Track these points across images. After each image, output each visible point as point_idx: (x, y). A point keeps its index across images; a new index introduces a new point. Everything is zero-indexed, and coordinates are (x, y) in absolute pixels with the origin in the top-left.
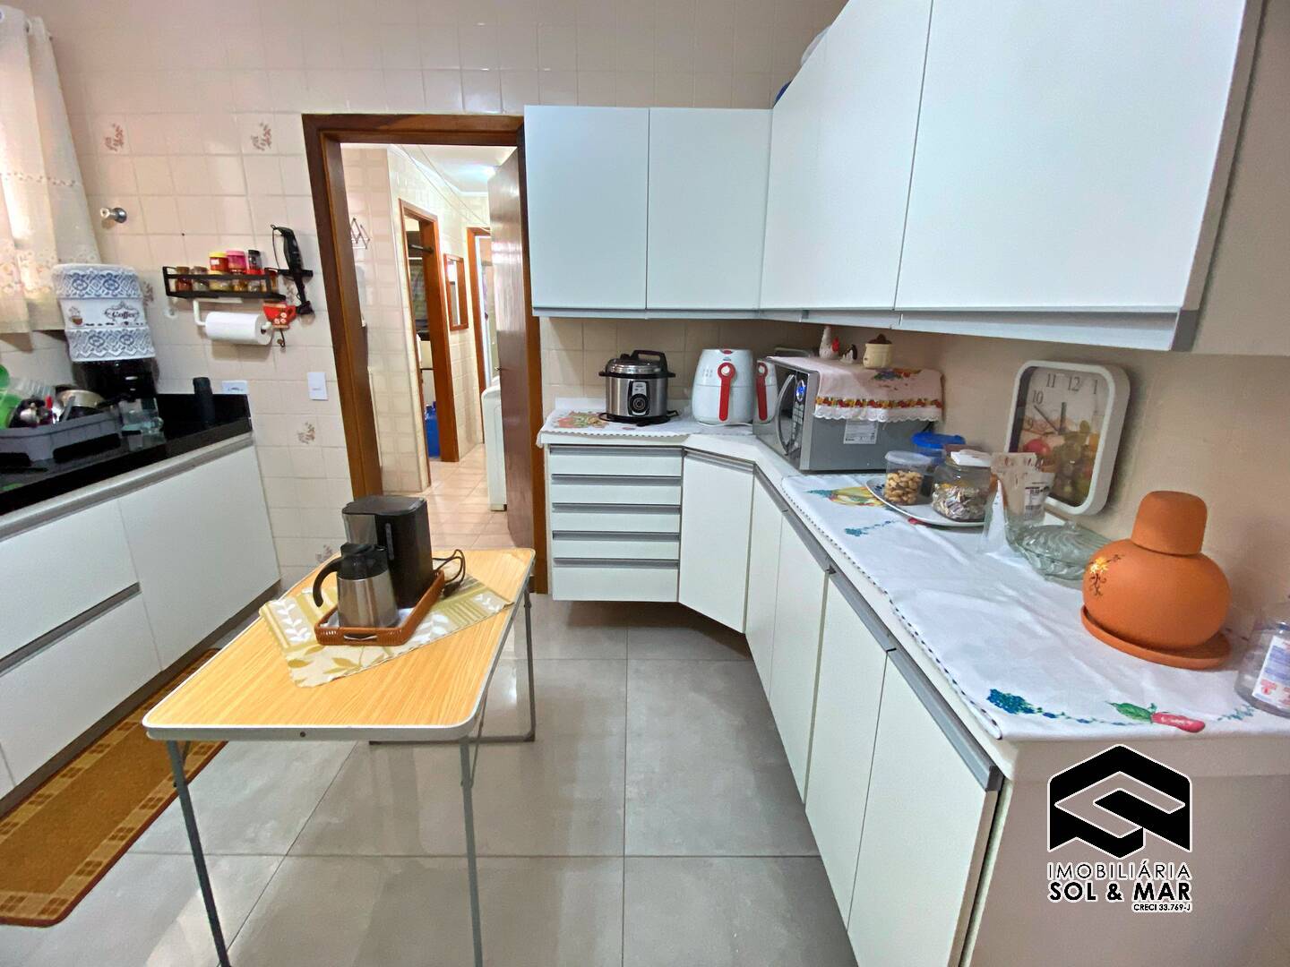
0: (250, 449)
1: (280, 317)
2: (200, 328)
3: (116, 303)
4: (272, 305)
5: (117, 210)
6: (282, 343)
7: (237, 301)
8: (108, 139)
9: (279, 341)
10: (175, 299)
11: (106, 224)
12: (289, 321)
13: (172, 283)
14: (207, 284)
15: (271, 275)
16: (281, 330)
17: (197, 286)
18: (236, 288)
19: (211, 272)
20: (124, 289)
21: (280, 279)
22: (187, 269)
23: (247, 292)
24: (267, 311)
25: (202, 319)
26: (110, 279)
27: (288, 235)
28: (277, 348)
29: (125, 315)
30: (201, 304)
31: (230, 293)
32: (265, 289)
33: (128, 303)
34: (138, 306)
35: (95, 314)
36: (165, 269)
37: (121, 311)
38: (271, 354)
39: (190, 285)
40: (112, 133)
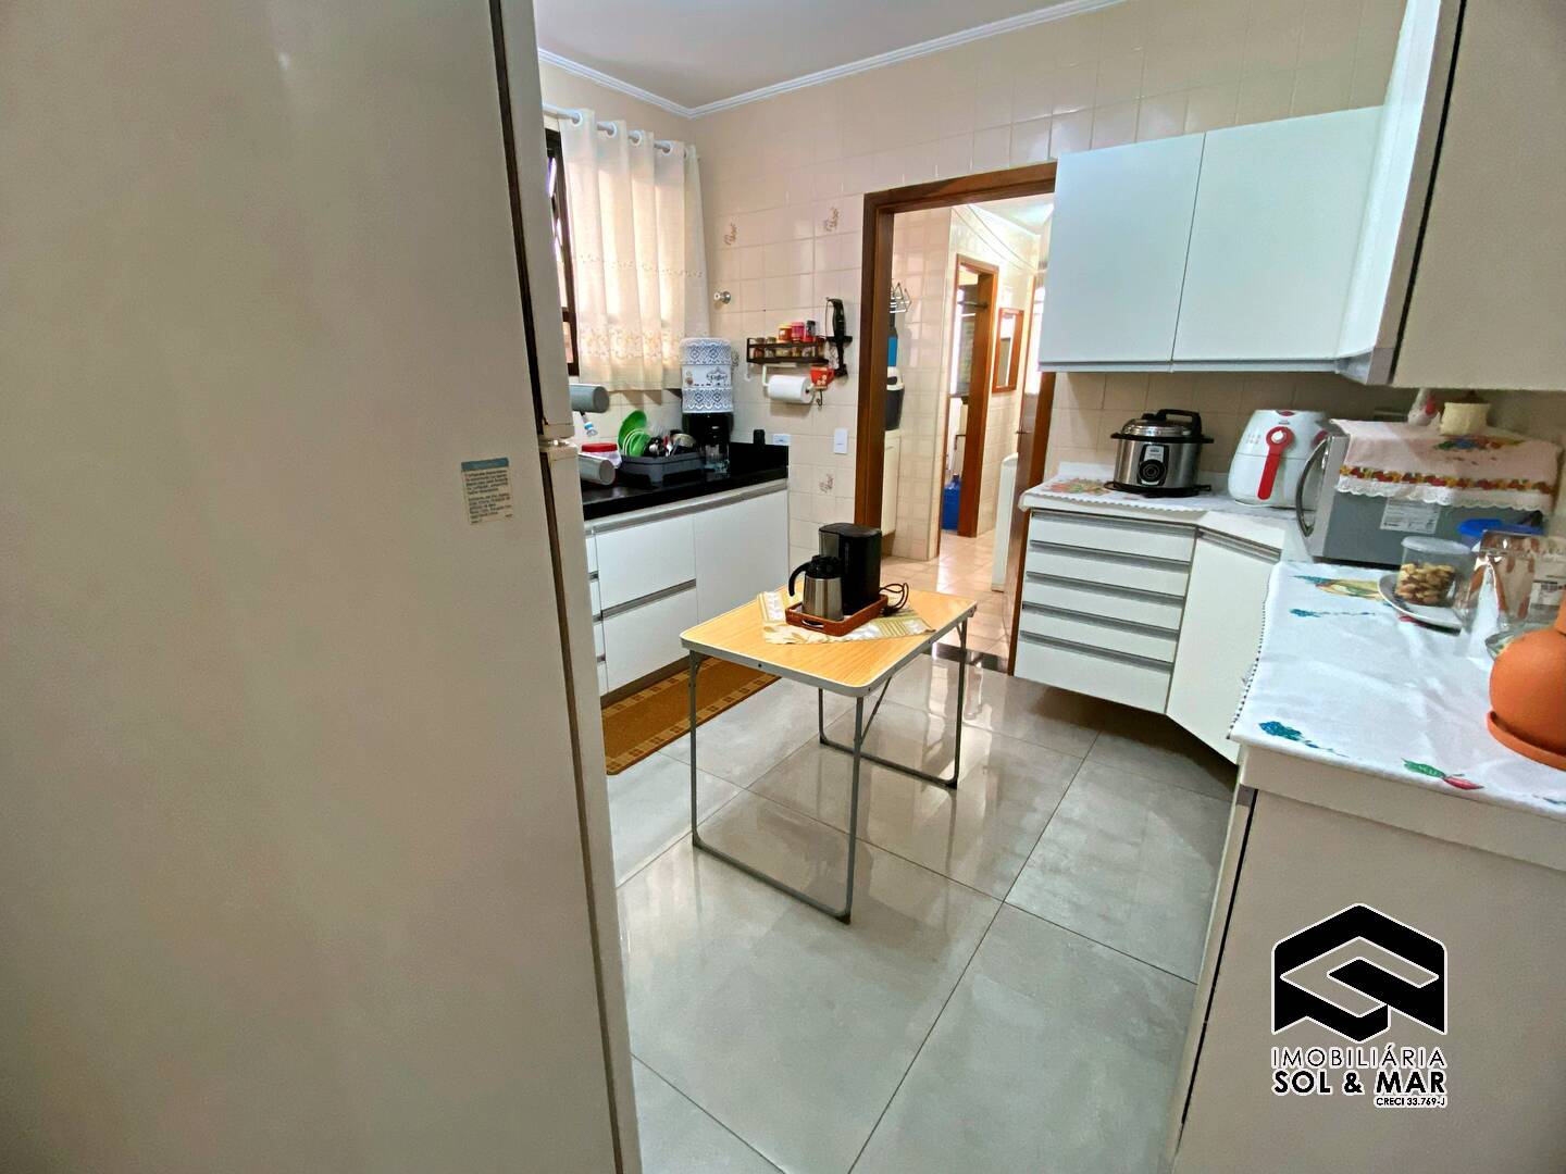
0: (785, 492)
1: (821, 379)
2: (765, 388)
3: (714, 369)
4: (817, 369)
5: (725, 294)
6: (820, 402)
7: (793, 365)
8: (726, 237)
9: (818, 401)
10: (752, 364)
11: (717, 305)
12: (828, 382)
13: (752, 350)
14: (774, 352)
15: (820, 342)
16: (821, 390)
17: (768, 354)
18: (794, 355)
19: (778, 342)
20: (721, 357)
21: (827, 345)
22: (763, 339)
23: (801, 357)
24: (813, 373)
25: (767, 381)
26: (713, 350)
27: (838, 305)
28: (815, 407)
29: (719, 378)
30: (768, 368)
31: (788, 359)
32: (814, 354)
33: (721, 368)
34: (728, 371)
35: (700, 377)
36: (748, 340)
37: (718, 374)
38: (810, 413)
39: (763, 352)
40: (729, 231)
